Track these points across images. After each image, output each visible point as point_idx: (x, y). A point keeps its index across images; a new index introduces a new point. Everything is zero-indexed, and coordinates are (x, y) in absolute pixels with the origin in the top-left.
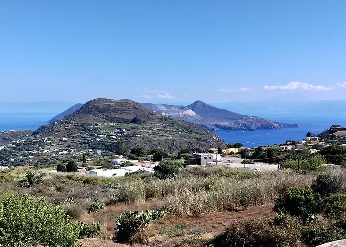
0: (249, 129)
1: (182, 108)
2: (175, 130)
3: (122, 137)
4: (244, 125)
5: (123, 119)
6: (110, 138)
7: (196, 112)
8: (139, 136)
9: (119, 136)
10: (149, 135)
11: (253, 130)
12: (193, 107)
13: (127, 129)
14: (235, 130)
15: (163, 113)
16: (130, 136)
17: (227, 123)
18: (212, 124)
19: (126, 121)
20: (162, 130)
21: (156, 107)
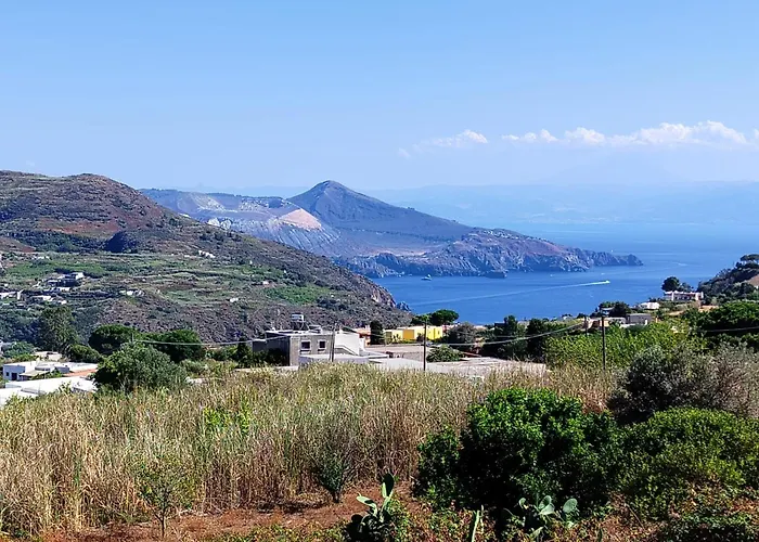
0: (488, 272)
1: (276, 204)
2: (247, 274)
3: (73, 296)
4: (474, 259)
5: (76, 240)
6: (33, 301)
7: (322, 219)
8: (130, 293)
9: (64, 296)
10: (165, 291)
11: (501, 276)
12: (312, 200)
13: (90, 270)
14: (445, 274)
15: (214, 222)
16: (101, 295)
17: (417, 254)
18: (372, 255)
19: (88, 246)
20: (206, 275)
21: (190, 202)
